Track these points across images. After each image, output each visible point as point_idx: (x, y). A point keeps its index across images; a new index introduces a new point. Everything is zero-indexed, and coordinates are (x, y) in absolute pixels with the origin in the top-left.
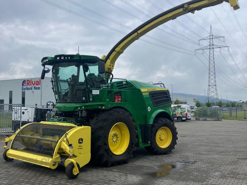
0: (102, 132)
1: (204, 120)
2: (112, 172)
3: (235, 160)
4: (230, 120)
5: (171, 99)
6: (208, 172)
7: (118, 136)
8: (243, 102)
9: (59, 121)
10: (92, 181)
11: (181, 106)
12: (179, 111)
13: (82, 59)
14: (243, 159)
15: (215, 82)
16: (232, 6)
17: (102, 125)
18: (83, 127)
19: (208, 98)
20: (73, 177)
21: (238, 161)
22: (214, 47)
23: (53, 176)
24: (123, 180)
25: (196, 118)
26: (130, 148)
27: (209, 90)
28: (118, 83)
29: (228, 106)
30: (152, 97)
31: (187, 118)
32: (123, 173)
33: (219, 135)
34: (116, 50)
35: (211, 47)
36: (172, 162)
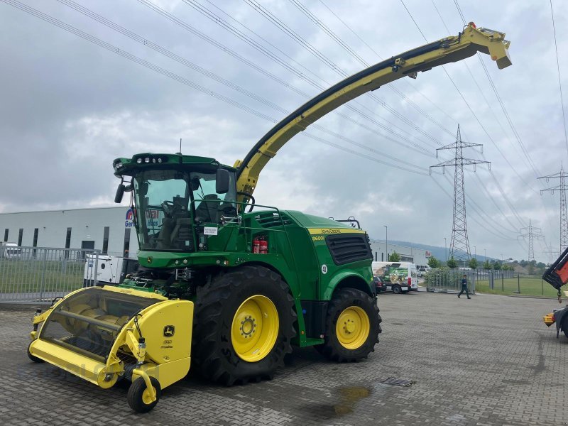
0: (219, 314)
1: (441, 292)
2: (231, 400)
3: (498, 384)
4: (490, 293)
5: (371, 250)
6: (437, 411)
7: (255, 323)
8: (516, 262)
9: (139, 286)
10: (181, 421)
11: (399, 265)
12: (396, 273)
13: (184, 164)
14: (514, 382)
15: (465, 224)
16: (494, 59)
17: (218, 300)
18: (178, 301)
19: (452, 252)
20: (142, 409)
21: (503, 387)
22: (464, 161)
23: (105, 404)
24: (248, 421)
25: (427, 289)
26: (278, 348)
27: (453, 237)
28: (262, 214)
29: (487, 268)
30: (331, 245)
31: (409, 287)
32: (255, 404)
33: (467, 324)
34: (260, 149)
35: (459, 162)
36: (365, 381)
